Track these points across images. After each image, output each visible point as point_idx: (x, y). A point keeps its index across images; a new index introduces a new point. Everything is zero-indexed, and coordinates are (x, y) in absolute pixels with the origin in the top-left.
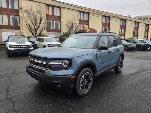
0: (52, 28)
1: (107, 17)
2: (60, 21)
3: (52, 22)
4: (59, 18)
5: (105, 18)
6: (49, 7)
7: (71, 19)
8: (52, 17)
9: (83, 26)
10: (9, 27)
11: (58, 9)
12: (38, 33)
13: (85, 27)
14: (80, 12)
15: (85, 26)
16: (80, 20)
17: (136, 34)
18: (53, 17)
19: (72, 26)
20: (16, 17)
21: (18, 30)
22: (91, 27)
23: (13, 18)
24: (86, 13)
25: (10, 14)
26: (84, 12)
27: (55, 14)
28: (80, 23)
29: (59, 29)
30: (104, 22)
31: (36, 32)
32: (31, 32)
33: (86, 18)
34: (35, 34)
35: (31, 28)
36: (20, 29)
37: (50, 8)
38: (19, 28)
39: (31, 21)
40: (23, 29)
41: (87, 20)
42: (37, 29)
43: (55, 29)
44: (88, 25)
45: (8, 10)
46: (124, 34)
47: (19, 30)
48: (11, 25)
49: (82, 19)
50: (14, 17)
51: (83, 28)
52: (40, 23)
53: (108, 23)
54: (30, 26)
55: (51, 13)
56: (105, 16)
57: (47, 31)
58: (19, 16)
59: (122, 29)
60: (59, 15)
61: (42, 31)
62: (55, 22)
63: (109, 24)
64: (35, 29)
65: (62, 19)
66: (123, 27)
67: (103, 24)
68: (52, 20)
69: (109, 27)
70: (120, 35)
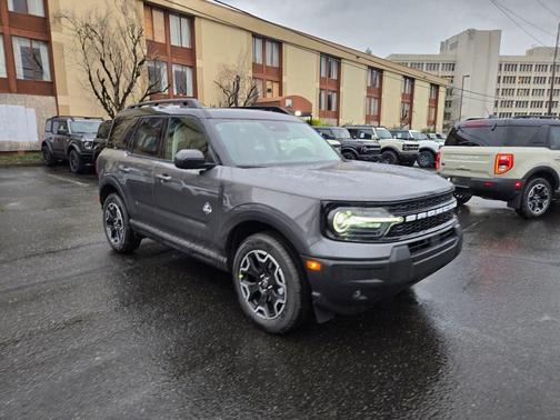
0: (166, 91)
1: (333, 60)
2: (194, 67)
3: (164, 68)
4: (189, 56)
5: (327, 60)
6: (154, 12)
8: (166, 51)
9: (264, 85)
10: (13, 85)
11: (185, 22)
13: (269, 90)
14: (255, 36)
15: (269, 85)
16: (256, 67)
18: (169, 51)
19: (237, 86)
20: (35, 45)
22: (288, 91)
23: (22, 49)
24: (272, 41)
25: (13, 32)
26: (264, 39)
27: (175, 42)
28: (256, 75)
29: (190, 92)
30: (323, 75)
31: (120, 106)
33: (271, 60)
36: (53, 93)
37: (158, 16)
38: (50, 89)
39: (103, 62)
40: (65, 93)
41: (276, 64)
42: (126, 95)
44: (280, 83)
45: (5, 18)
46: (376, 113)
47: (52, 98)
48: (18, 77)
49: (259, 61)
50: (27, 44)
51: (264, 96)
52: (136, 74)
53: (334, 77)
55: (160, 38)
56: (328, 56)
59: (373, 100)
60: (186, 44)
62: (174, 68)
63: (338, 82)
64: (117, 94)
65: (201, 58)
66: (375, 92)
67: (322, 81)
68: (166, 63)
69: (338, 92)
70: (368, 118)
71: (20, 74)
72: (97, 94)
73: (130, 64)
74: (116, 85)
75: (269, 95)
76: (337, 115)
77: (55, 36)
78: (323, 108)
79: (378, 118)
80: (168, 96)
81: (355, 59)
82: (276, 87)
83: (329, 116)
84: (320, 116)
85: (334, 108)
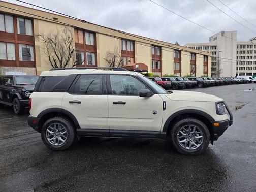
0: (83, 64)
1: (157, 47)
2: (95, 53)
3: (83, 54)
4: (94, 49)
5: (155, 48)
6: (79, 32)
7: (112, 50)
8: (84, 47)
9: (127, 60)
10: (18, 63)
11: (92, 35)
13: (129, 61)
14: (122, 39)
15: (129, 59)
16: (123, 52)
19: (115, 60)
20: (28, 47)
21: (31, 68)
22: (137, 61)
23: (22, 48)
24: (130, 41)
25: (19, 42)
26: (127, 40)
27: (87, 43)
28: (123, 55)
29: (94, 64)
30: (153, 54)
33: (130, 49)
35: (56, 64)
36: (35, 66)
37: (81, 33)
38: (33, 65)
39: (56, 53)
40: (40, 66)
41: (132, 50)
42: (65, 66)
43: (87, 64)
44: (134, 58)
45: (16, 37)
46: (179, 69)
47: (34, 68)
48: (20, 60)
49: (124, 49)
50: (25, 47)
51: (127, 63)
52: (70, 57)
53: (159, 54)
55: (81, 42)
56: (155, 46)
58: (34, 45)
59: (177, 64)
60: (92, 44)
62: (87, 54)
63: (160, 57)
64: (61, 65)
65: (99, 49)
66: (178, 60)
67: (153, 56)
68: (84, 52)
69: (161, 61)
70: (175, 72)
71: (21, 59)
72: (53, 66)
73: (67, 53)
74: (61, 62)
75: (129, 63)
76: (160, 71)
77: (36, 43)
78: (154, 68)
79: (180, 71)
80: (84, 66)
81: (168, 46)
82: (132, 60)
83: (157, 71)
84: (153, 71)
85: (159, 68)
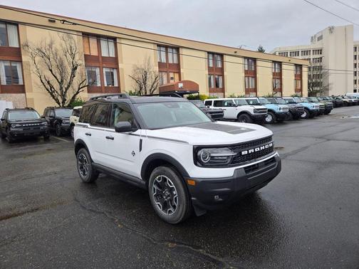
0: (99, 85)
1: (216, 57)
2: (117, 68)
3: (98, 70)
4: (114, 62)
5: (213, 56)
6: (91, 39)
7: (141, 63)
8: (98, 60)
9: (168, 76)
11: (111, 44)
12: (69, 97)
13: (172, 78)
14: (159, 46)
15: (171, 75)
16: (160, 64)
17: (278, 86)
18: (100, 59)
19: (146, 77)
20: (13, 65)
21: (19, 95)
22: (184, 78)
23: (5, 67)
24: (173, 47)
26: (167, 47)
27: (104, 54)
28: (161, 70)
29: (116, 85)
30: (211, 65)
31: (63, 96)
32: (53, 97)
33: (172, 59)
34: (61, 101)
35: (51, 87)
36: (24, 91)
37: (93, 42)
38: (22, 89)
39: (51, 71)
40: (31, 91)
41: (176, 62)
42: (67, 89)
43: (106, 85)
44: (179, 73)
46: (254, 87)
47: (23, 95)
48: (2, 84)
49: (164, 60)
50: (8, 64)
51: (168, 82)
52: (73, 75)
53: (220, 66)
54: (51, 82)
55: (94, 53)
56: (213, 54)
57: (88, 92)
58: (21, 61)
59: (250, 78)
60: (112, 55)
61: (78, 93)
62: (105, 70)
63: (222, 70)
64: (61, 88)
65: (122, 63)
66: (251, 73)
67: (210, 69)
68: (99, 67)
69: (223, 76)
70: (248, 91)
71: (4, 82)
72: (48, 90)
74: (61, 83)
75: (172, 82)
76: (223, 90)
77: (24, 58)
78: (213, 87)
79: (255, 90)
80: (100, 88)
81: (234, 54)
82: (177, 76)
83: (217, 92)
84: (210, 92)
85: (221, 86)
